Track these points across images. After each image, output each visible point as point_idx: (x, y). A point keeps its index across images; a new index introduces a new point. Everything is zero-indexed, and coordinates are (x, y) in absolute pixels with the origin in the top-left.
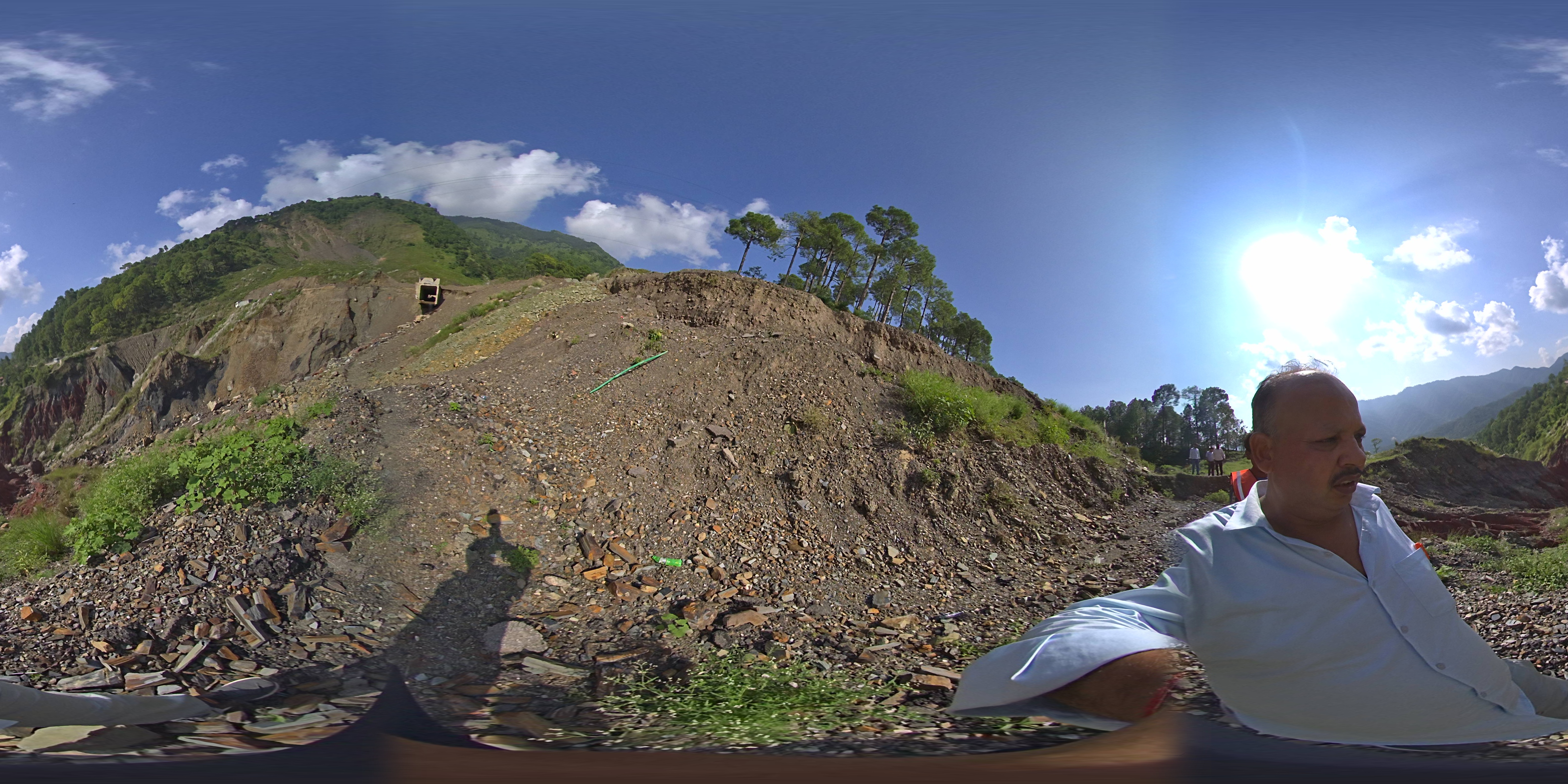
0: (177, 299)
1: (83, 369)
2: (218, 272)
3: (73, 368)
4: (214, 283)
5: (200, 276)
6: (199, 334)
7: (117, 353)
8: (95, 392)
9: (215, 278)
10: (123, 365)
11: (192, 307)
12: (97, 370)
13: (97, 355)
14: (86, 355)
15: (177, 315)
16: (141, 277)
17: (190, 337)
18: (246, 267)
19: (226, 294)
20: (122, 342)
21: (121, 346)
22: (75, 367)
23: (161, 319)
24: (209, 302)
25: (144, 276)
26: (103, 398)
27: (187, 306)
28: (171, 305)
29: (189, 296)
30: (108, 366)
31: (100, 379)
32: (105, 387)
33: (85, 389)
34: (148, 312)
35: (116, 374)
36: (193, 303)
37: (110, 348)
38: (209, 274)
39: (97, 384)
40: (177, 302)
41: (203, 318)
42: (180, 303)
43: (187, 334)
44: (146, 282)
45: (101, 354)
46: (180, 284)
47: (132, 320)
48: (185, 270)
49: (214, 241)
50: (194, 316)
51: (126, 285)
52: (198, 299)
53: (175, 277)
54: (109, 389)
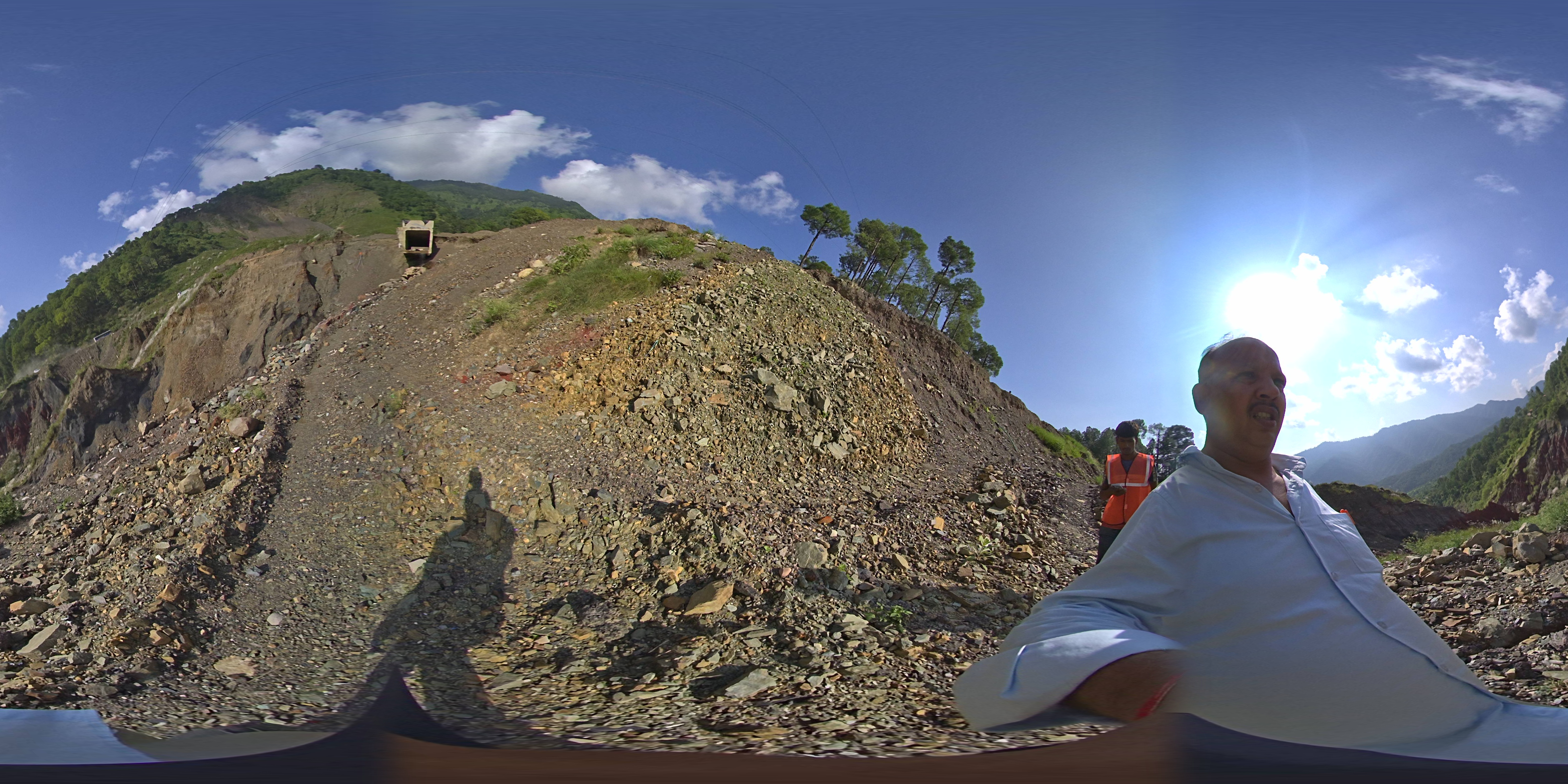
0: (122, 302)
1: (26, 395)
2: (163, 267)
3: (16, 396)
4: (159, 279)
5: (144, 275)
6: (142, 337)
7: (59, 372)
8: (40, 418)
9: (160, 273)
10: (65, 384)
11: (136, 308)
12: (41, 394)
13: (40, 378)
14: (29, 379)
15: (122, 319)
16: (80, 287)
17: (132, 341)
18: (191, 256)
19: (172, 287)
20: (65, 360)
21: (64, 364)
23: (106, 327)
24: (155, 299)
25: (85, 284)
27: (132, 308)
28: (116, 310)
29: (134, 297)
30: (50, 386)
31: (44, 403)
32: (50, 411)
33: (30, 416)
34: (91, 320)
35: (59, 396)
36: (139, 304)
37: (52, 368)
38: (153, 270)
39: (41, 409)
40: (121, 305)
41: (145, 318)
42: (125, 306)
43: (128, 339)
45: (43, 376)
46: (123, 287)
47: (77, 333)
48: (125, 273)
49: (154, 237)
50: (140, 316)
51: (67, 297)
52: (143, 298)
53: (114, 280)
54: (54, 412)
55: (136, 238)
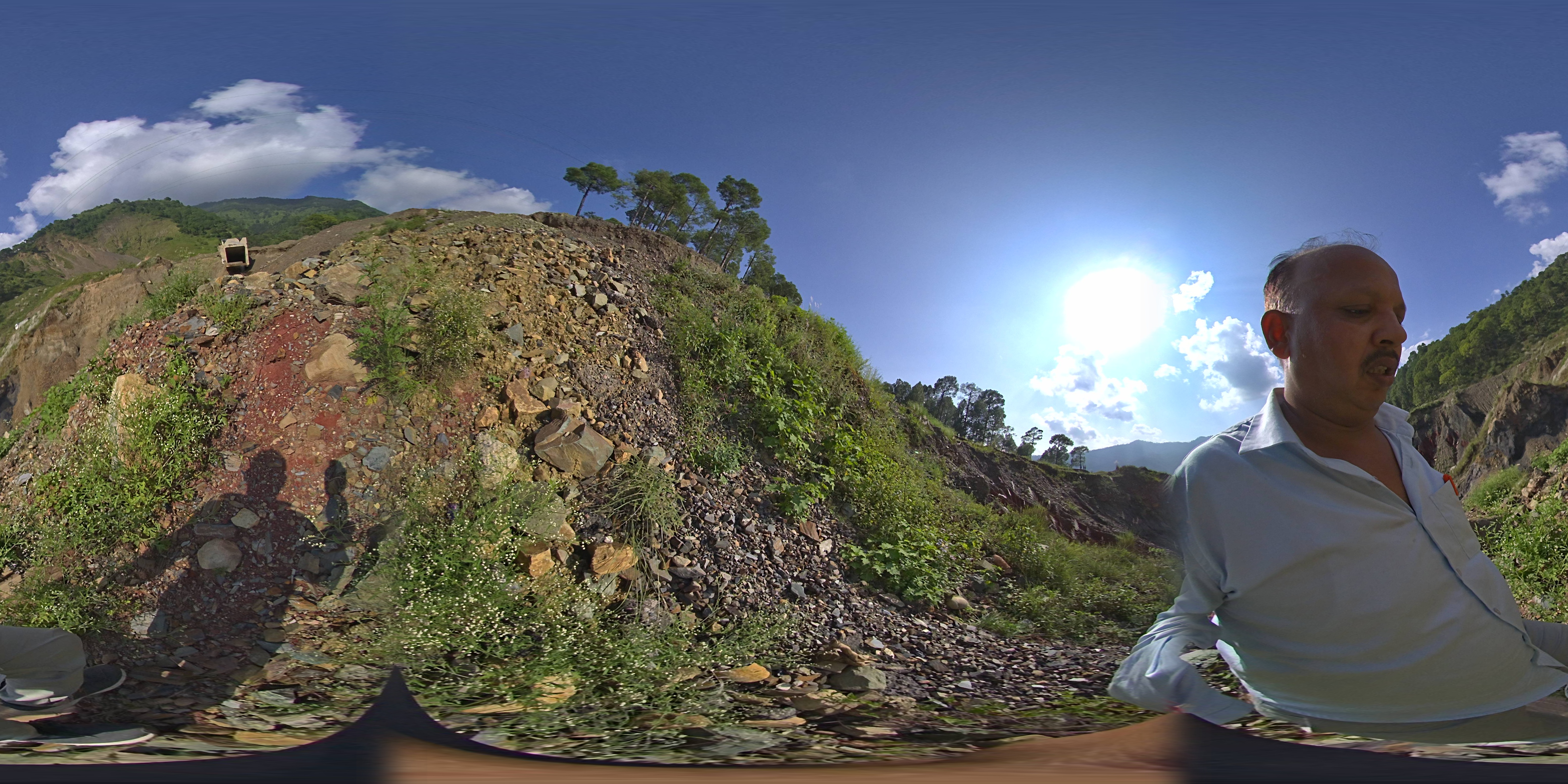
0: (1524, 336)
1: (1431, 421)
2: (1560, 305)
4: (1557, 316)
5: (1544, 312)
6: (1551, 365)
8: (1445, 444)
9: (1558, 311)
10: (1474, 412)
11: (1540, 342)
12: (1446, 421)
14: (1434, 406)
15: (1526, 353)
16: (1484, 321)
17: (1541, 370)
20: (1471, 389)
21: (1470, 392)
22: (1423, 419)
23: (1510, 360)
24: (1556, 334)
25: (1488, 319)
26: (1455, 450)
27: (1534, 342)
28: (1519, 343)
29: (1536, 332)
30: (1457, 414)
32: (1457, 438)
33: (1434, 441)
34: (1495, 354)
35: (1467, 423)
36: (1540, 339)
37: (1459, 396)
38: (1552, 308)
39: (1447, 436)
40: (1524, 340)
41: (1551, 350)
42: (1527, 341)
43: (1538, 368)
44: (1489, 324)
45: (1449, 403)
46: (1525, 323)
47: (1481, 365)
48: (1527, 309)
49: (1549, 276)
50: (1544, 349)
51: (1471, 330)
52: (1545, 333)
53: (1517, 315)
54: (1461, 439)
55: (1533, 278)
